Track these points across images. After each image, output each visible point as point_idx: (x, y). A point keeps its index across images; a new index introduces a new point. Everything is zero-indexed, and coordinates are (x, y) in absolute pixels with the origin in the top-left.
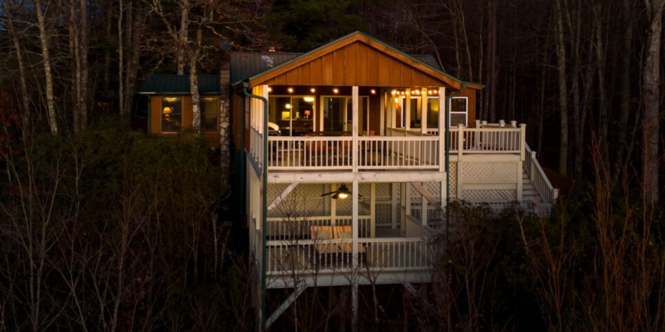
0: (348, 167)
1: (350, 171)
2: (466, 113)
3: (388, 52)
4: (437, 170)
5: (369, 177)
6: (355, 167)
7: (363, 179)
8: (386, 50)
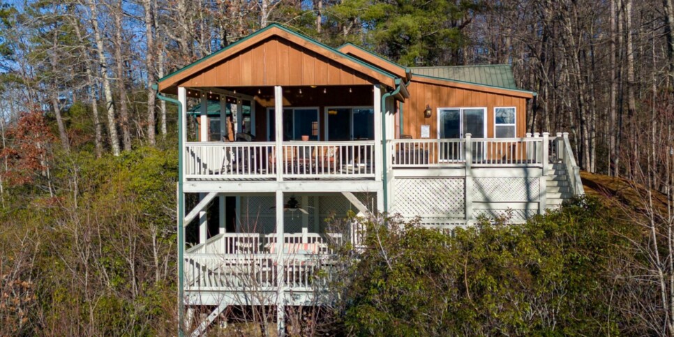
0: (273, 175)
1: (274, 179)
2: (515, 125)
3: (308, 47)
4: (373, 179)
5: (295, 187)
6: (280, 175)
7: (287, 188)
8: (305, 44)
